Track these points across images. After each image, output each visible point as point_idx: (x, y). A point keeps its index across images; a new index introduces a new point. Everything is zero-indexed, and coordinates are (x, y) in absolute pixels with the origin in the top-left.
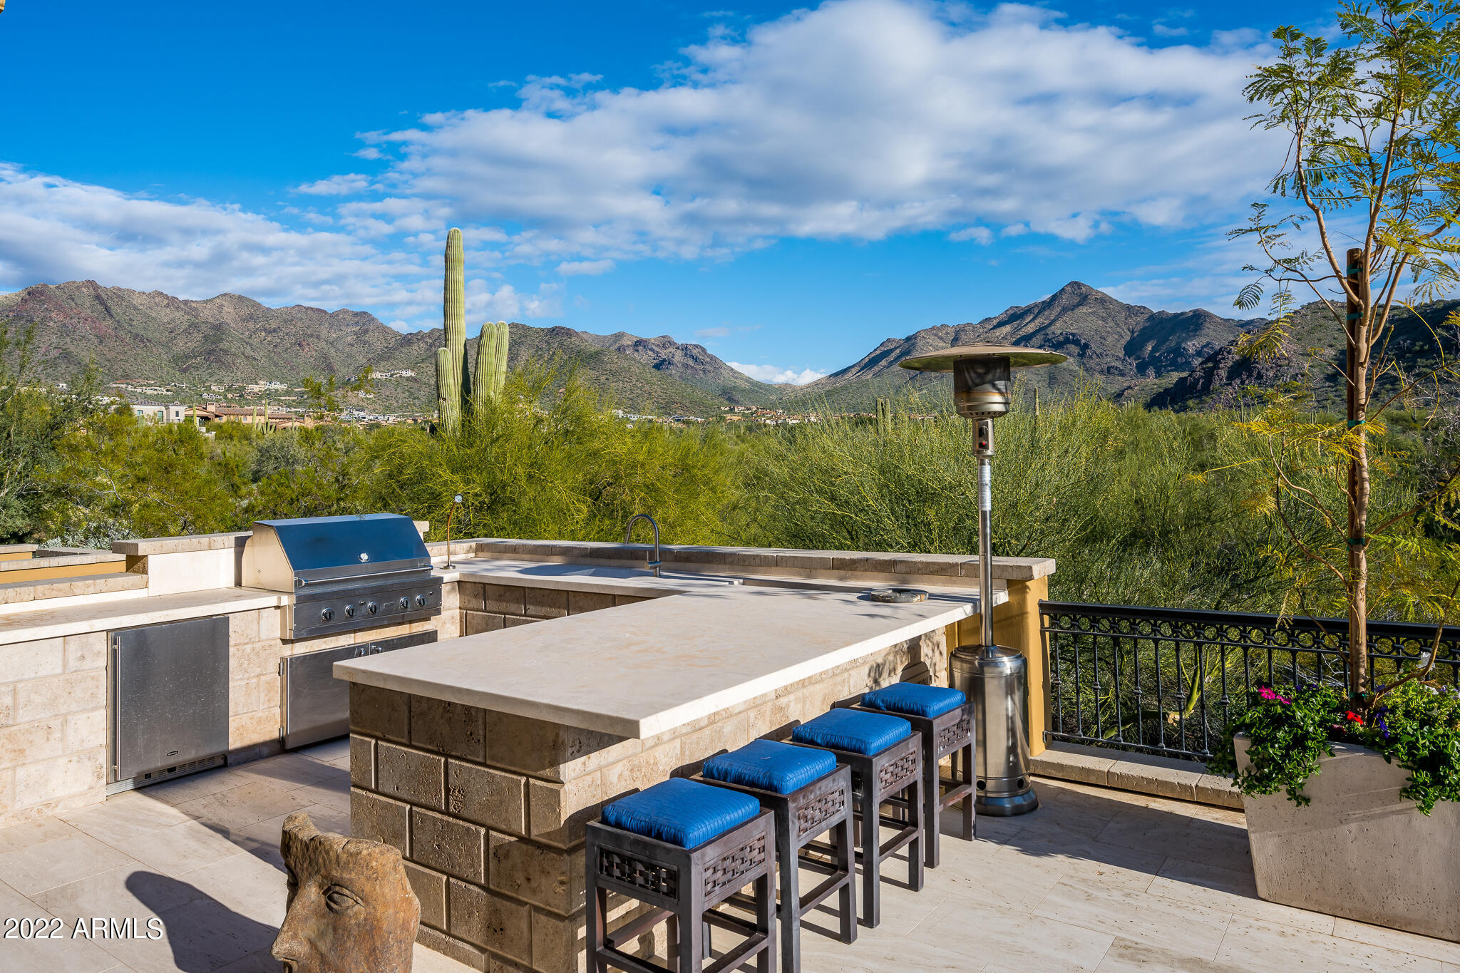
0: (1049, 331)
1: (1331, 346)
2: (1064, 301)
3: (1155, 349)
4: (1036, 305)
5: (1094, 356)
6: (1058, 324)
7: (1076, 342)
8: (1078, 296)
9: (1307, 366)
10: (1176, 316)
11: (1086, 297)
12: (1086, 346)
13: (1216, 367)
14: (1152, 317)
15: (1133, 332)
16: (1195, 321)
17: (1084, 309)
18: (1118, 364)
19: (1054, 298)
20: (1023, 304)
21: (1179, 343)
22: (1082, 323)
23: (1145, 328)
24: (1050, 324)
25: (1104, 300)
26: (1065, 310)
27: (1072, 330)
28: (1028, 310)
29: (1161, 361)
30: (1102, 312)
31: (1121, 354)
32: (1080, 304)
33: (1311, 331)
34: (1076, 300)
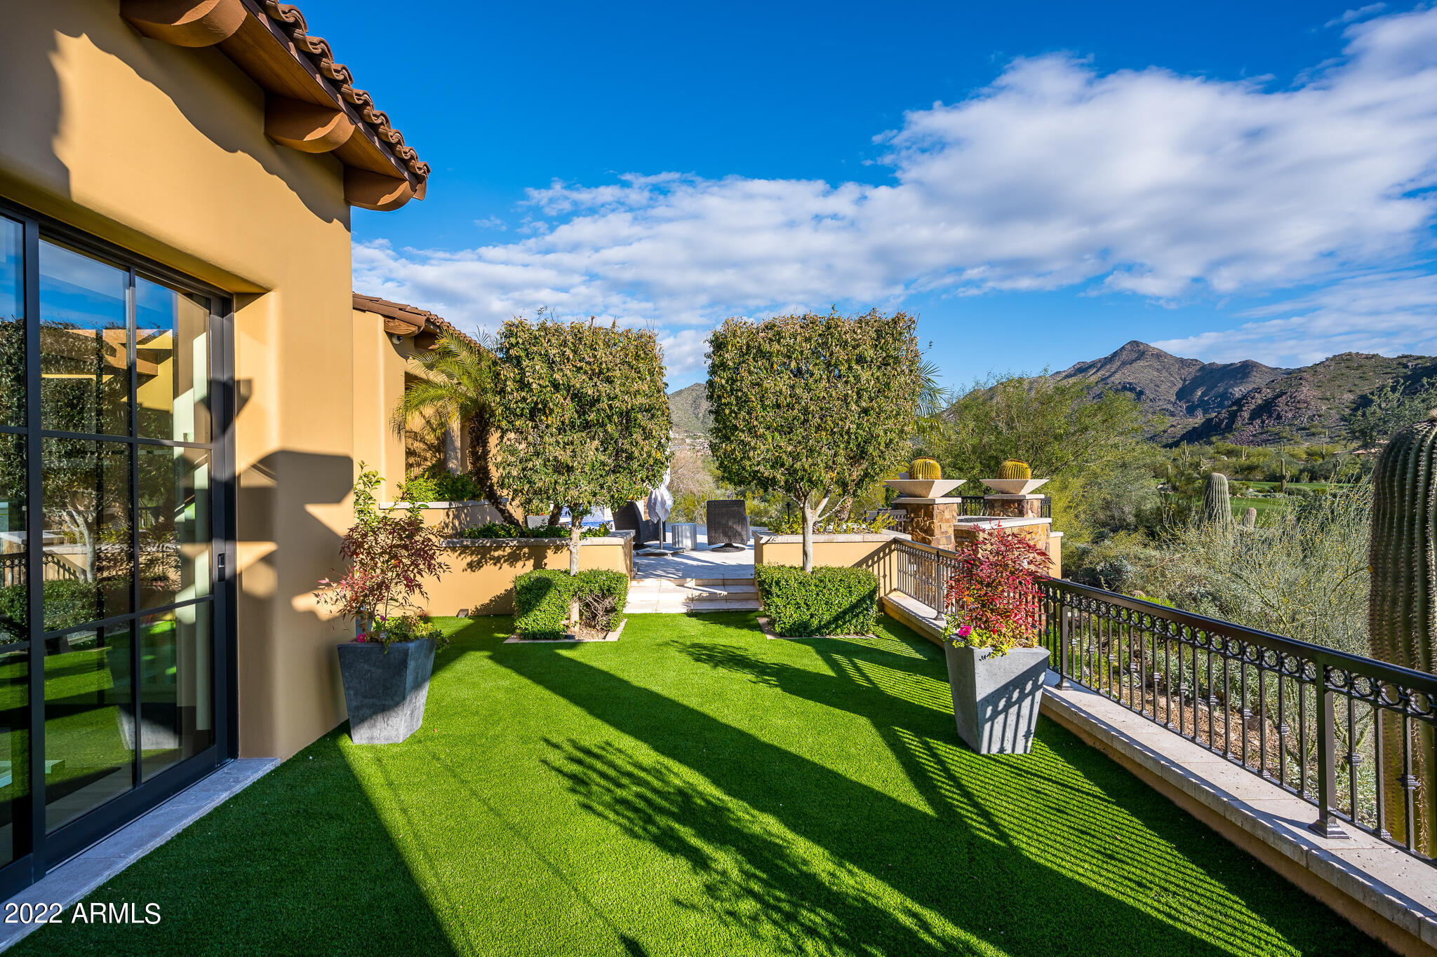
0: (1109, 381)
1: (1350, 391)
2: (1124, 356)
3: (1204, 394)
4: (1100, 361)
5: (1148, 401)
6: (1117, 376)
7: (1132, 389)
8: (1137, 352)
9: (1324, 408)
10: (1226, 366)
11: (1144, 353)
12: (1141, 393)
13: (1240, 410)
14: (1203, 368)
15: (1185, 380)
16: (1244, 370)
17: (1141, 363)
18: (1170, 407)
19: (1115, 355)
20: (1089, 360)
21: (1226, 389)
22: (1140, 374)
23: (1196, 377)
24: (1110, 376)
25: (1159, 355)
26: (1124, 364)
27: (1130, 380)
28: (1092, 365)
29: (1209, 404)
30: (1157, 365)
31: (1173, 399)
32: (1138, 359)
33: (1332, 380)
34: (1134, 356)
